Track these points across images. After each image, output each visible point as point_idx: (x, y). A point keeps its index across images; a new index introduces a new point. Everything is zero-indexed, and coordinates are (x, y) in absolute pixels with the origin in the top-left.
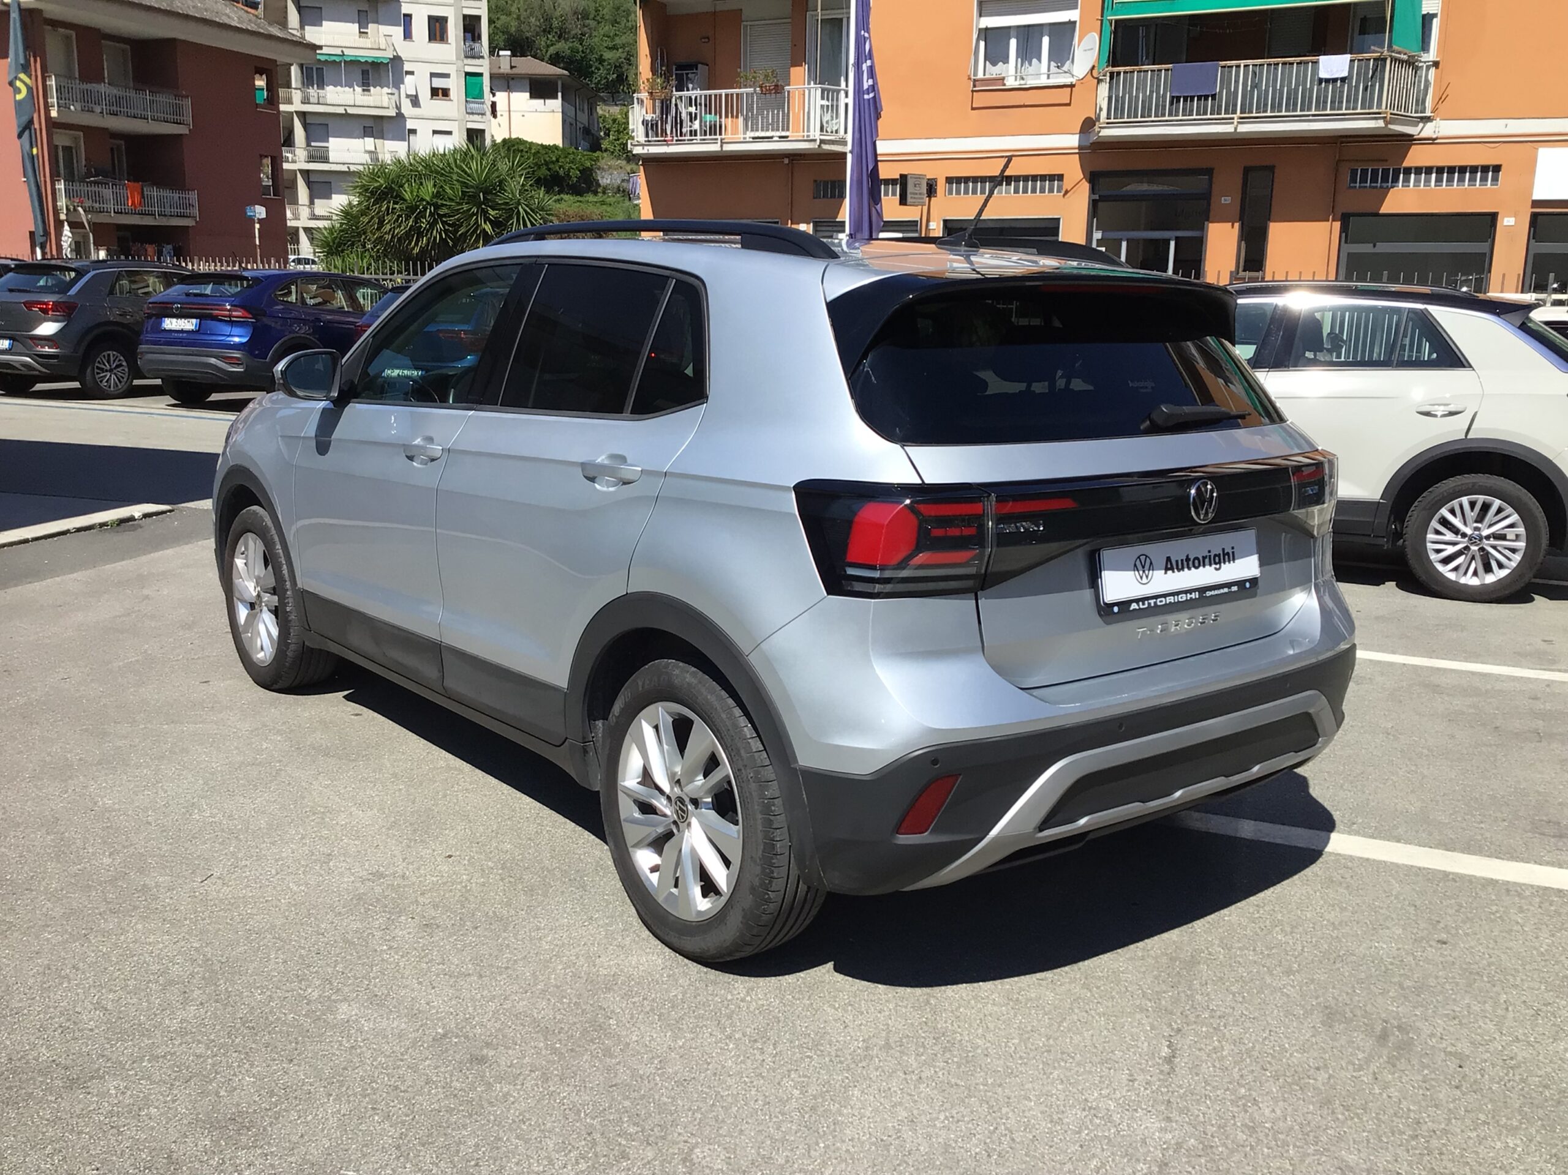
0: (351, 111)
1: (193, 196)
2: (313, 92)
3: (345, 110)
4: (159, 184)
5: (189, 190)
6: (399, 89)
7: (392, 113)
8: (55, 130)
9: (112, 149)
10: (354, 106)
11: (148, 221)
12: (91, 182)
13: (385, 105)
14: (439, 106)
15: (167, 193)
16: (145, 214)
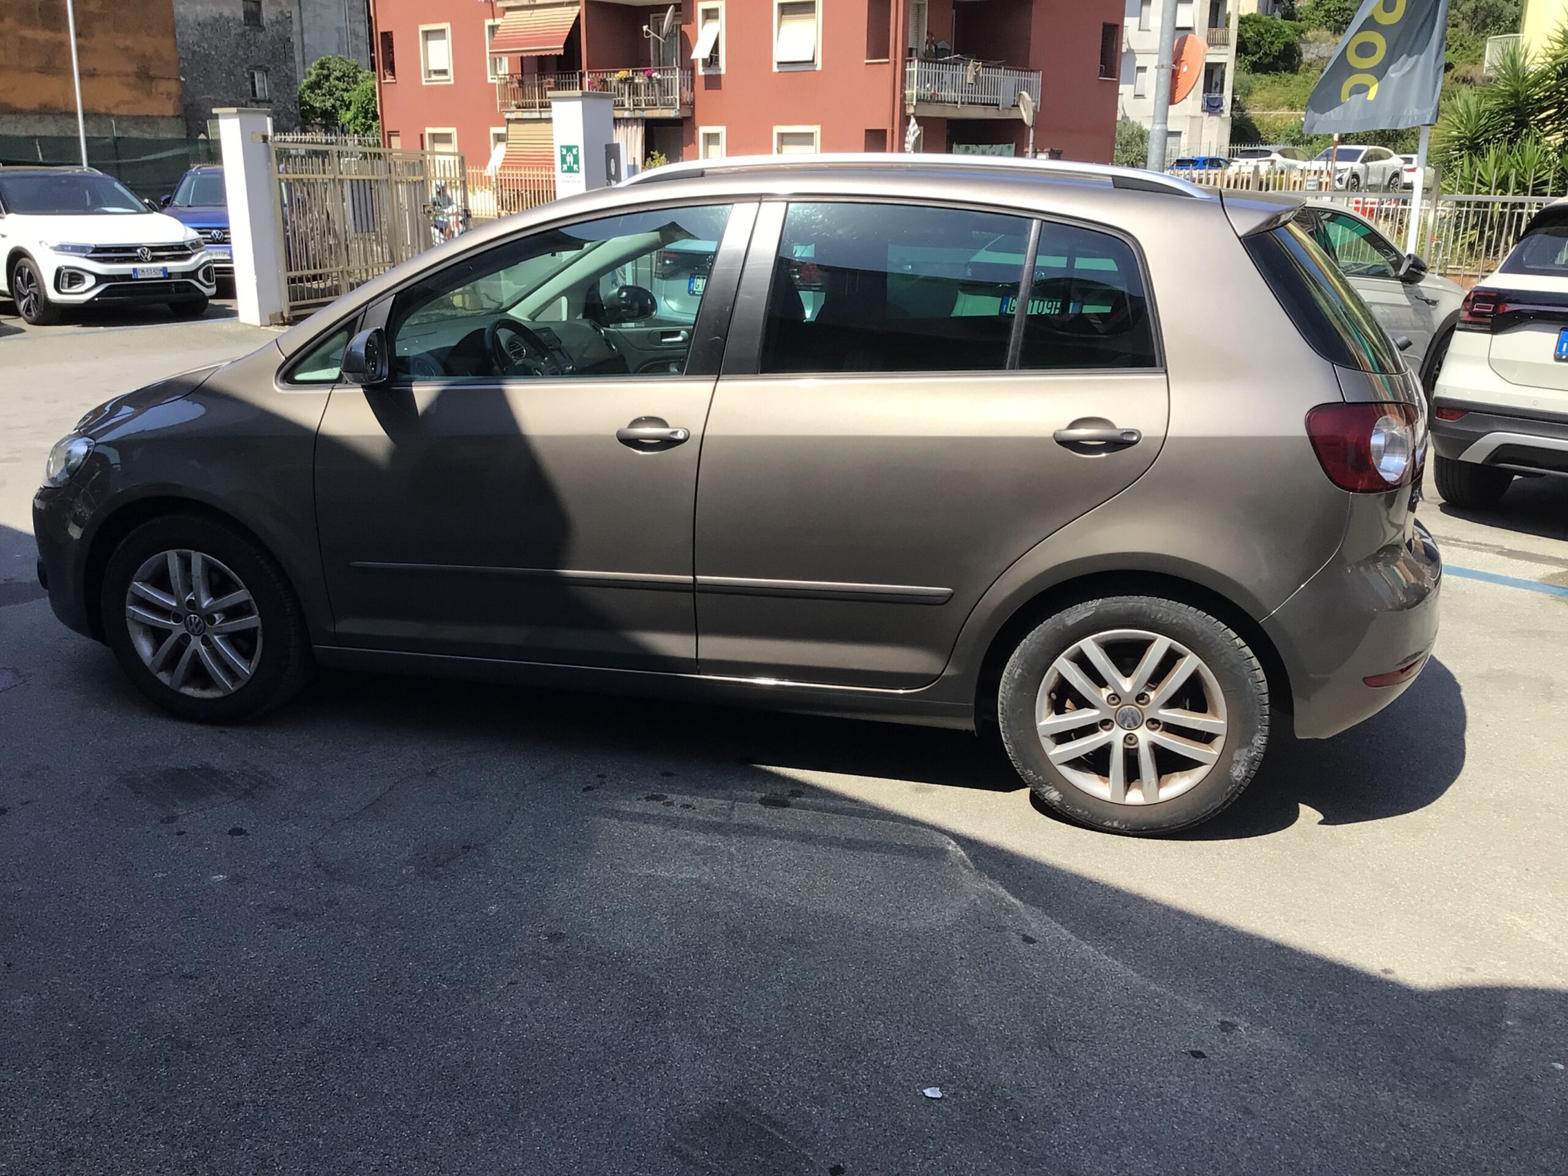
1: (1035, 79)
5: (1031, 71)
11: (991, 114)
12: (947, 62)
15: (1013, 75)
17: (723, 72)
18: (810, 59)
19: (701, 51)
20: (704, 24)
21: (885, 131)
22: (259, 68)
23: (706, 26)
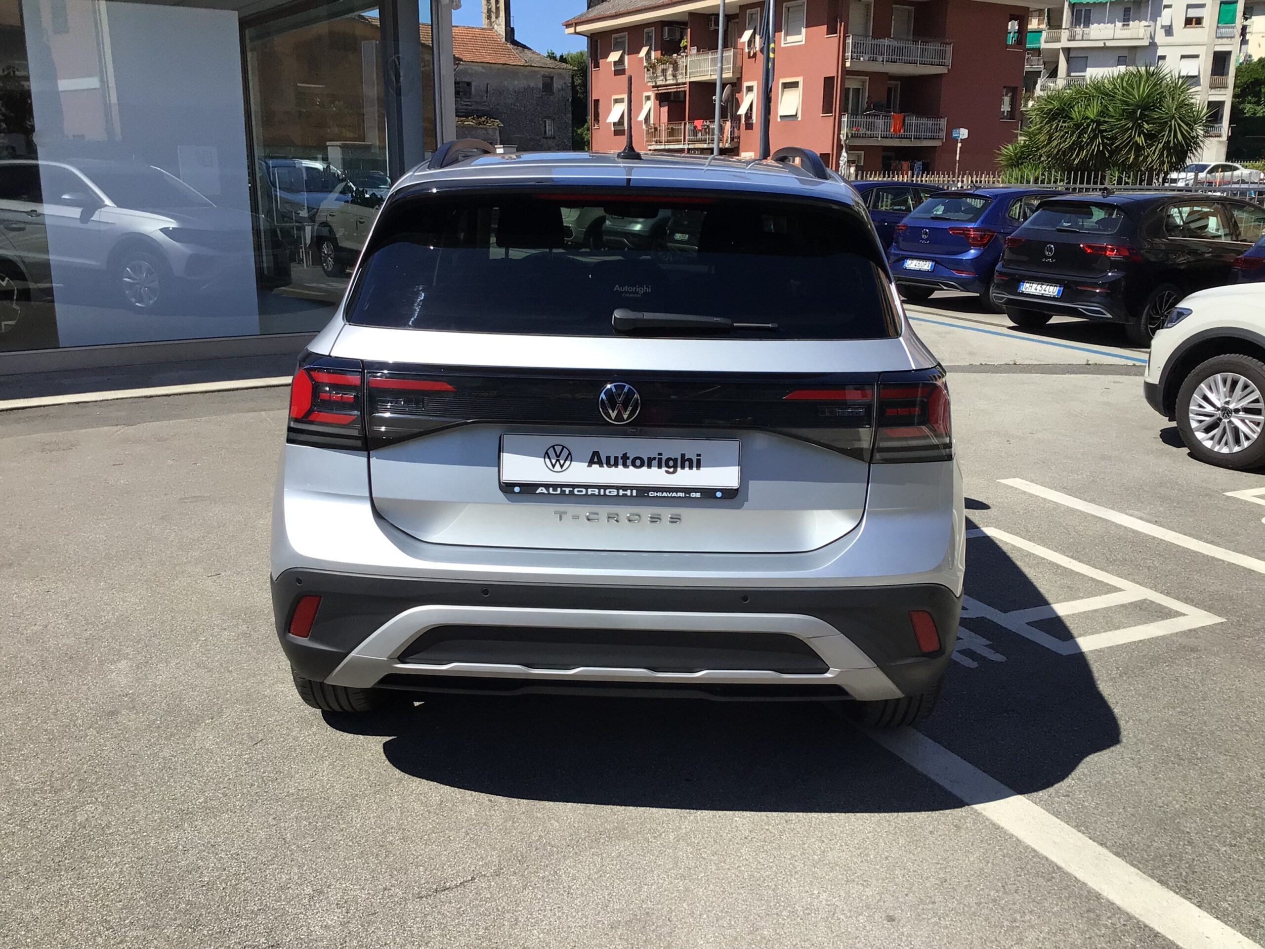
0: (1109, 44)
1: (943, 122)
2: (1079, 30)
3: (1105, 43)
4: (920, 114)
5: (942, 117)
6: (1155, 21)
7: (1146, 43)
8: (847, 76)
9: (890, 89)
10: (1113, 39)
11: (905, 143)
12: (866, 115)
13: (1141, 36)
14: (1194, 33)
15: (924, 121)
16: (904, 138)
17: (754, 122)
18: (794, 114)
19: (742, 111)
20: (746, 94)
21: (829, 154)
22: (548, 117)
23: (748, 95)
